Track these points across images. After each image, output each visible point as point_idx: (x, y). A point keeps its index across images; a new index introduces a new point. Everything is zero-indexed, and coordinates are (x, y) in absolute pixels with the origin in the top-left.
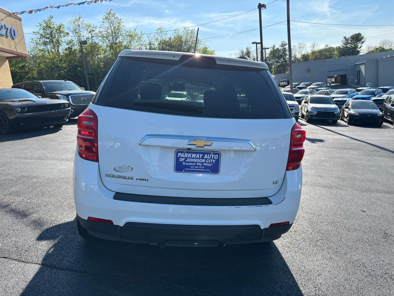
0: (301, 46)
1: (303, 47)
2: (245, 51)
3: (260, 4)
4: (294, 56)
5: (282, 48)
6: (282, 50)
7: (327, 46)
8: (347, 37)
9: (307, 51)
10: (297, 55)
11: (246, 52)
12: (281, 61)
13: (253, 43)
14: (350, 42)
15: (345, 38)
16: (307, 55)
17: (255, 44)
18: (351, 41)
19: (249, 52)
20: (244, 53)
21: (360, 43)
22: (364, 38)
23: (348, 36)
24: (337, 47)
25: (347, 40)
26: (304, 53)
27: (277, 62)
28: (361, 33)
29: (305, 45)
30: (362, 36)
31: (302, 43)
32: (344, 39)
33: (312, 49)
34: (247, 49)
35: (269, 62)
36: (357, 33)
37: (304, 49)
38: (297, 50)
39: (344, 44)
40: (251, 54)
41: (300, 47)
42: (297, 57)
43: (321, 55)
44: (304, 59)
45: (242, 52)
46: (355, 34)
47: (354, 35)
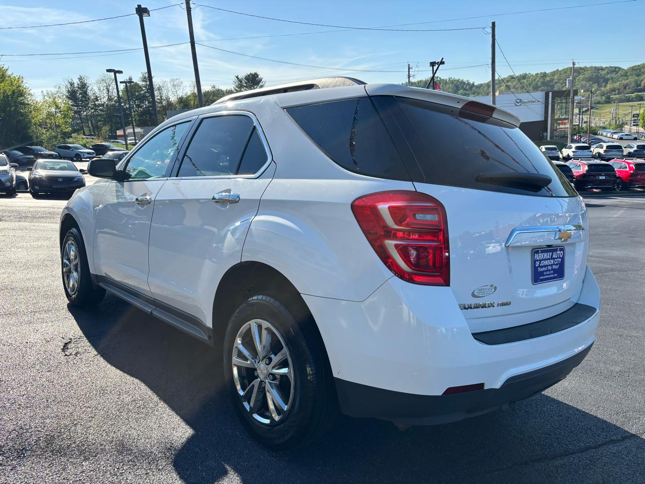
0: (175, 83)
1: (178, 85)
2: (76, 82)
3: (139, 6)
4: (165, 98)
5: (144, 83)
6: (146, 87)
7: (215, 88)
8: (239, 77)
9: (185, 92)
10: (171, 97)
11: (78, 84)
12: (146, 105)
13: (108, 71)
14: (245, 85)
15: (237, 77)
16: (186, 98)
17: (113, 73)
18: (246, 83)
19: (85, 84)
20: (76, 85)
21: (258, 87)
22: (263, 80)
23: (242, 75)
24: (227, 90)
25: (240, 81)
26: (181, 95)
27: (138, 106)
28: (258, 73)
29: (181, 83)
30: (259, 77)
31: (177, 79)
32: (236, 79)
33: (193, 89)
34: (80, 79)
35: (125, 105)
36: (253, 72)
37: (180, 89)
38: (170, 89)
39: (237, 87)
40: (89, 88)
41: (174, 85)
42: (170, 100)
43: (207, 101)
44: (182, 105)
45: (72, 84)
46: (251, 74)
47: (249, 75)
